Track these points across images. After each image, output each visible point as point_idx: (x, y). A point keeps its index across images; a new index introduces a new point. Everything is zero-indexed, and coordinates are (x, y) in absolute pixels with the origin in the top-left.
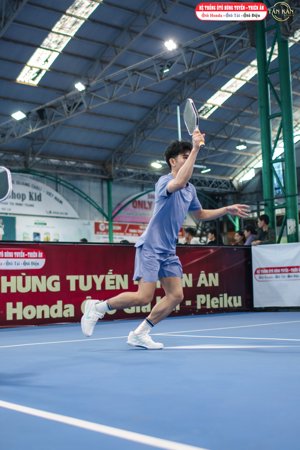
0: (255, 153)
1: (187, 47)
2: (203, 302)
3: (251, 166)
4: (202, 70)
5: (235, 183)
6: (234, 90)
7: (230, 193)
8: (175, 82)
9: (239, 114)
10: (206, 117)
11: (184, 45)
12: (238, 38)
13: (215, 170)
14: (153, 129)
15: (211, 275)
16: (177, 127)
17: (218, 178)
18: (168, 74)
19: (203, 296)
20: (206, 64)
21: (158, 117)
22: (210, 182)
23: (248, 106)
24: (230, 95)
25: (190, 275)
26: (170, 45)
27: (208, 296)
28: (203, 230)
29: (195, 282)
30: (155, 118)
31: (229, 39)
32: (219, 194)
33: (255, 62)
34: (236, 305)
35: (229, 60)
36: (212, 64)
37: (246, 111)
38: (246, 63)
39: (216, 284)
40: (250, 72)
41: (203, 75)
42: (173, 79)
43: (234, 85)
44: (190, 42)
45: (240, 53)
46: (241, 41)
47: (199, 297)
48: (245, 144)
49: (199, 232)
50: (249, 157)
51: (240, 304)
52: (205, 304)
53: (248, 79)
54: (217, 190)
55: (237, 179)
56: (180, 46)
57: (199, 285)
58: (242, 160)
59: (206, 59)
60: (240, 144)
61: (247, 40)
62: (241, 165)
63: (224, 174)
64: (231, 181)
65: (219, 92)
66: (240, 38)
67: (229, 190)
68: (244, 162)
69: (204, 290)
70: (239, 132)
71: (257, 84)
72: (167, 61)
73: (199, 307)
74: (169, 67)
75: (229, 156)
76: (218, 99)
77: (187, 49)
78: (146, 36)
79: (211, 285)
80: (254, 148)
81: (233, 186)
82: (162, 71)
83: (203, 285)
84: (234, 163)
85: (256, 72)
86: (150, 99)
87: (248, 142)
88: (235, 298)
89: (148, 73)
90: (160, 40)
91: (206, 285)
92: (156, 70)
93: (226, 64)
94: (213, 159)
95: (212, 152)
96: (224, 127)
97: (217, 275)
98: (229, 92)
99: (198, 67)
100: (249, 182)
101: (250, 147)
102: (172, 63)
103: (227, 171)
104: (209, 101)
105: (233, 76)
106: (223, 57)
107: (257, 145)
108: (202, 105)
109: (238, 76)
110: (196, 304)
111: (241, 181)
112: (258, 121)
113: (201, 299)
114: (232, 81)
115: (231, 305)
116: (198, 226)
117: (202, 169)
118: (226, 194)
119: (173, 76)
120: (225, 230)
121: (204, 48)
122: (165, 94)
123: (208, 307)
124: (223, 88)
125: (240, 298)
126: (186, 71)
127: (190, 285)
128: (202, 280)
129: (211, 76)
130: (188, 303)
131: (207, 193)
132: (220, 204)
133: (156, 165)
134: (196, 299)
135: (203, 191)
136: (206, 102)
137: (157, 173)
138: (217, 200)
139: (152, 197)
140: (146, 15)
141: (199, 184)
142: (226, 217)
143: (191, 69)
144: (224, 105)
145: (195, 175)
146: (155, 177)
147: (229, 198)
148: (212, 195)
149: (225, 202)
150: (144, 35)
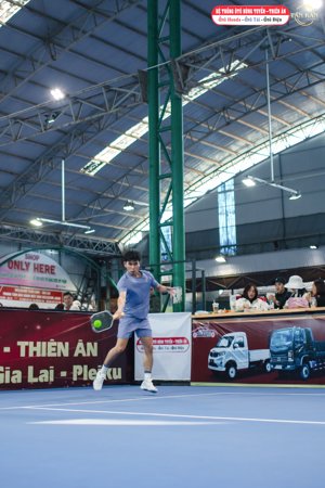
0: (143, 215)
1: (75, 98)
2: (80, 373)
3: (138, 228)
4: (90, 123)
5: (120, 246)
6: (124, 147)
7: (115, 257)
8: (60, 135)
9: (128, 173)
10: (92, 174)
11: (73, 94)
13: (100, 231)
14: (35, 183)
15: (89, 344)
16: (61, 182)
17: (103, 240)
18: (52, 126)
19: (79, 367)
20: (94, 117)
21: (40, 171)
22: (95, 244)
23: (138, 165)
24: (119, 152)
25: (67, 344)
26: (57, 94)
27: (86, 367)
28: (85, 295)
29: (72, 351)
30: (37, 171)
31: (120, 93)
32: (103, 258)
33: (146, 119)
34: (116, 377)
35: (119, 115)
36: (102, 117)
37: (136, 170)
38: (137, 120)
39: (95, 354)
40: (141, 129)
41: (90, 129)
42: (59, 131)
43: (124, 141)
44: (78, 93)
45: (132, 108)
46: (134, 95)
47: (75, 367)
48: (132, 205)
49: (79, 297)
50: (136, 219)
51: (119, 376)
52: (82, 375)
53: (139, 136)
54: (101, 253)
55: (123, 242)
56: (67, 96)
57: (76, 355)
58: (129, 222)
59: (96, 111)
60: (127, 204)
61: (139, 94)
62: (128, 227)
63: (109, 237)
64: (117, 244)
65: (107, 149)
66: (132, 92)
67: (114, 254)
68: (133, 223)
69: (81, 360)
70: (127, 192)
71: (148, 142)
72: (53, 111)
73: (75, 379)
74: (54, 117)
75: (115, 217)
76: (106, 156)
77: (75, 100)
78: (33, 83)
79: (89, 355)
80: (143, 210)
81: (118, 249)
82: (46, 121)
83: (80, 355)
84: (120, 225)
85: (148, 129)
86: (33, 151)
87: (136, 203)
88: (115, 370)
89: (32, 123)
90: (46, 87)
91: (84, 355)
92: (41, 120)
93: (117, 119)
94: (97, 220)
95: (97, 212)
96: (112, 185)
97: (96, 344)
98: (114, 148)
99: (89, 118)
100: (136, 246)
101: (137, 208)
102: (58, 114)
103: (113, 233)
104: (96, 157)
105: (124, 133)
106: (113, 111)
107: (146, 207)
108: (89, 161)
109: (127, 132)
110: (72, 376)
111: (127, 244)
112: (147, 181)
113: (77, 370)
114: (123, 136)
115: (110, 378)
116: (79, 291)
117: (86, 230)
118: (111, 257)
119: (59, 127)
120: (108, 297)
121: (92, 100)
122: (48, 146)
123: (85, 378)
124: (112, 144)
125: (120, 369)
126: (73, 123)
127: (66, 354)
128: (80, 349)
129: (100, 130)
130: (64, 374)
131: (90, 256)
132: (104, 269)
133: (36, 223)
134: (72, 370)
135: (85, 253)
136: (93, 157)
137: (37, 232)
138: (101, 265)
139: (31, 257)
140: (33, 61)
141: (82, 246)
142: (109, 283)
143: (78, 121)
144: (113, 161)
145: (78, 236)
146: (34, 236)
147: (114, 262)
148: (97, 258)
149: (109, 266)
150: (30, 82)
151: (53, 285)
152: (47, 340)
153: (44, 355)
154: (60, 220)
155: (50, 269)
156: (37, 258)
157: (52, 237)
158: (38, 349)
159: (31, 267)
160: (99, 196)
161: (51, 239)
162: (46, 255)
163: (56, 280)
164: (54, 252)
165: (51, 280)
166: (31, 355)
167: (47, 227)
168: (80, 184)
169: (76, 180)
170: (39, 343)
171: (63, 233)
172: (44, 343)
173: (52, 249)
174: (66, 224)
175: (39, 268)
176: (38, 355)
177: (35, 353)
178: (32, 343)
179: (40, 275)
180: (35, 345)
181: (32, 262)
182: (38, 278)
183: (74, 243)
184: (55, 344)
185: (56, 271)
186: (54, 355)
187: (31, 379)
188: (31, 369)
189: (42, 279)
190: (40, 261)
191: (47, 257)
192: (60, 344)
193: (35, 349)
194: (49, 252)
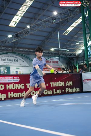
0: (82, 45)
2: (68, 90)
3: (81, 49)
4: (65, 20)
5: (76, 54)
6: (75, 26)
7: (75, 57)
9: (77, 33)
10: (67, 34)
12: (76, 10)
13: (70, 50)
14: (51, 39)
15: (70, 82)
16: (58, 38)
17: (71, 53)
18: (55, 22)
19: (68, 89)
20: (66, 18)
22: (69, 54)
23: (80, 31)
25: (64, 82)
26: (55, 13)
27: (69, 88)
28: (67, 69)
29: (65, 84)
30: (51, 35)
31: (73, 11)
32: (72, 58)
33: (81, 17)
35: (73, 17)
36: (68, 18)
37: (79, 32)
38: (79, 18)
39: (72, 85)
40: (80, 20)
41: (65, 22)
42: (57, 23)
43: (75, 24)
44: (61, 12)
45: (77, 15)
46: (77, 11)
47: (66, 89)
48: (79, 42)
50: (80, 46)
51: (79, 91)
52: (68, 91)
53: (79, 23)
54: (71, 56)
55: (77, 53)
56: (58, 13)
57: (66, 85)
58: (78, 47)
59: (66, 17)
60: (77, 42)
62: (78, 48)
63: (73, 52)
64: (75, 54)
65: (70, 27)
67: (74, 56)
68: (79, 48)
69: (68, 87)
70: (77, 39)
71: (82, 24)
72: (54, 18)
74: (55, 20)
75: (74, 46)
76: (70, 29)
77: (60, 14)
78: (48, 11)
79: (70, 85)
82: (53, 21)
83: (68, 85)
84: (76, 48)
85: (82, 20)
86: (50, 30)
87: (80, 42)
88: (77, 89)
89: (49, 22)
90: (52, 12)
91: (69, 85)
92: (51, 21)
93: (72, 18)
94: (69, 47)
95: (69, 45)
96: (72, 37)
97: (72, 82)
99: (64, 19)
100: (80, 54)
101: (80, 43)
102: (56, 19)
103: (74, 51)
104: (67, 30)
105: (75, 22)
106: (71, 16)
107: (83, 42)
109: (76, 22)
111: (78, 53)
112: (83, 35)
113: (67, 89)
115: (76, 91)
116: (65, 68)
117: (66, 50)
118: (74, 57)
119: (56, 22)
120: (74, 68)
121: (65, 14)
122: (54, 28)
123: (69, 92)
124: (72, 26)
125: (79, 89)
126: (60, 21)
128: (67, 84)
129: (68, 22)
130: (63, 91)
131: (68, 58)
132: (72, 61)
133: (52, 50)
134: (66, 90)
135: (66, 57)
136: (66, 30)
137: (52, 52)
138: (71, 60)
139: (51, 59)
140: (47, 4)
141: (65, 55)
142: (74, 65)
143: (62, 20)
144: (72, 30)
145: (64, 52)
146: (52, 53)
147: (75, 59)
148: (70, 58)
149: (73, 60)
150: (47, 10)
151: (58, 66)
152: (58, 82)
153: (58, 86)
154: (59, 48)
155: (57, 62)
156: (53, 59)
157: (57, 53)
158: (56, 84)
159: (52, 62)
160: (69, 41)
161: (56, 54)
162: (56, 58)
163: (59, 65)
164: (58, 57)
165: (57, 65)
166: (54, 86)
167: (55, 50)
169: (62, 36)
170: (56, 83)
171: (60, 52)
172: (57, 83)
173: (57, 56)
174: (60, 49)
175: (54, 62)
176: (56, 86)
177: (55, 85)
178: (54, 83)
180: (55, 83)
181: (52, 60)
182: (54, 65)
183: (63, 54)
184: (60, 83)
185: (59, 62)
186: (60, 86)
187: (55, 93)
188: (54, 90)
189: (55, 65)
190: (54, 60)
191: (56, 59)
192: (62, 83)
194: (56, 57)
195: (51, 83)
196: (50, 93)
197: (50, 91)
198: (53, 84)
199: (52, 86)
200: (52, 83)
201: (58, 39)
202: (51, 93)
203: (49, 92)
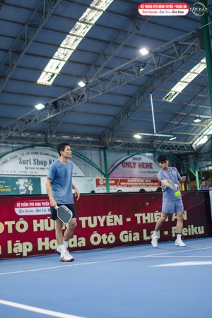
0: (207, 124)
1: (156, 53)
3: (205, 133)
4: (166, 68)
5: (194, 146)
6: (190, 80)
8: (147, 78)
9: (194, 98)
10: (171, 101)
11: (153, 51)
13: (179, 138)
14: (134, 111)
16: (151, 108)
17: (182, 143)
18: (143, 72)
20: (169, 63)
21: (137, 103)
22: (176, 146)
23: (201, 92)
24: (187, 84)
26: (144, 52)
29: (170, 218)
30: (135, 103)
31: (185, 45)
32: (183, 155)
33: (204, 60)
34: (200, 233)
35: (185, 60)
36: (173, 63)
37: (199, 95)
38: (197, 61)
39: (186, 218)
40: (200, 67)
41: (166, 72)
42: (147, 75)
43: (190, 77)
44: (157, 49)
45: (193, 54)
46: (193, 46)
47: (173, 228)
48: (200, 118)
50: (203, 128)
51: (203, 232)
53: (199, 72)
54: (181, 152)
55: (195, 143)
56: (150, 52)
58: (198, 130)
59: (169, 60)
60: (196, 118)
61: (197, 45)
62: (197, 133)
63: (186, 141)
64: (191, 145)
65: (179, 83)
66: (192, 44)
67: (190, 151)
68: (200, 131)
70: (195, 110)
71: (207, 75)
72: (142, 63)
73: (174, 235)
74: (143, 67)
75: (188, 128)
76: (179, 88)
77: (156, 54)
80: (207, 121)
81: (192, 148)
82: (139, 70)
84: (192, 132)
85: (206, 66)
86: (131, 90)
88: (199, 228)
89: (128, 72)
90: (136, 48)
92: (135, 69)
93: (183, 63)
94: (177, 131)
95: (177, 125)
96: (184, 107)
98: (183, 82)
99: (164, 65)
101: (203, 120)
102: (145, 64)
103: (188, 138)
104: (173, 89)
105: (188, 71)
106: (181, 58)
108: (168, 92)
109: (192, 71)
110: (171, 234)
111: (198, 144)
113: (175, 230)
114: (189, 74)
115: (196, 233)
117: (170, 138)
118: (188, 154)
119: (147, 73)
120: (189, 180)
121: (167, 52)
122: (140, 86)
124: (182, 80)
125: (202, 227)
126: (156, 69)
129: (173, 71)
130: (166, 233)
131: (174, 154)
132: (184, 162)
133: (138, 136)
134: (171, 230)
135: (171, 153)
136: (170, 90)
137: (138, 142)
138: (182, 159)
139: (136, 159)
140: (125, 32)
141: (168, 149)
142: (189, 171)
143: (159, 68)
144: (183, 91)
145: (165, 142)
146: (137, 145)
147: (191, 157)
148: (178, 156)
149: (187, 160)
150: (125, 46)
151: (152, 175)
152: (154, 212)
153: (152, 221)
154: (153, 133)
155: (149, 166)
156: (140, 159)
157: (148, 145)
158: (148, 218)
159: (137, 165)
160: (176, 115)
161: (147, 146)
162: (146, 156)
163: (153, 172)
164: (150, 154)
165: (150, 172)
166: (144, 222)
167: (145, 138)
168: (163, 108)
169: (160, 105)
170: (148, 214)
171: (155, 141)
172: (152, 214)
173: (149, 152)
174: (157, 135)
175: (142, 165)
176: (149, 222)
177: (147, 220)
178: (144, 214)
179: (143, 170)
180: (146, 215)
181: (137, 162)
182: (142, 172)
183: (163, 147)
184: (159, 214)
185: (153, 166)
187: (146, 238)
188: (145, 231)
189: (145, 172)
190: (142, 161)
191: (147, 158)
193: (146, 218)
194: (147, 154)
195: (138, 216)
196: (135, 240)
197: (134, 234)
198: (141, 218)
199: (139, 222)
200: (140, 215)
201: (151, 112)
202: (138, 239)
203: (133, 236)
